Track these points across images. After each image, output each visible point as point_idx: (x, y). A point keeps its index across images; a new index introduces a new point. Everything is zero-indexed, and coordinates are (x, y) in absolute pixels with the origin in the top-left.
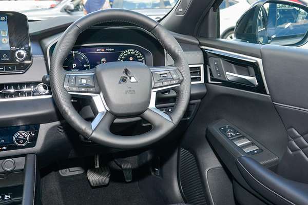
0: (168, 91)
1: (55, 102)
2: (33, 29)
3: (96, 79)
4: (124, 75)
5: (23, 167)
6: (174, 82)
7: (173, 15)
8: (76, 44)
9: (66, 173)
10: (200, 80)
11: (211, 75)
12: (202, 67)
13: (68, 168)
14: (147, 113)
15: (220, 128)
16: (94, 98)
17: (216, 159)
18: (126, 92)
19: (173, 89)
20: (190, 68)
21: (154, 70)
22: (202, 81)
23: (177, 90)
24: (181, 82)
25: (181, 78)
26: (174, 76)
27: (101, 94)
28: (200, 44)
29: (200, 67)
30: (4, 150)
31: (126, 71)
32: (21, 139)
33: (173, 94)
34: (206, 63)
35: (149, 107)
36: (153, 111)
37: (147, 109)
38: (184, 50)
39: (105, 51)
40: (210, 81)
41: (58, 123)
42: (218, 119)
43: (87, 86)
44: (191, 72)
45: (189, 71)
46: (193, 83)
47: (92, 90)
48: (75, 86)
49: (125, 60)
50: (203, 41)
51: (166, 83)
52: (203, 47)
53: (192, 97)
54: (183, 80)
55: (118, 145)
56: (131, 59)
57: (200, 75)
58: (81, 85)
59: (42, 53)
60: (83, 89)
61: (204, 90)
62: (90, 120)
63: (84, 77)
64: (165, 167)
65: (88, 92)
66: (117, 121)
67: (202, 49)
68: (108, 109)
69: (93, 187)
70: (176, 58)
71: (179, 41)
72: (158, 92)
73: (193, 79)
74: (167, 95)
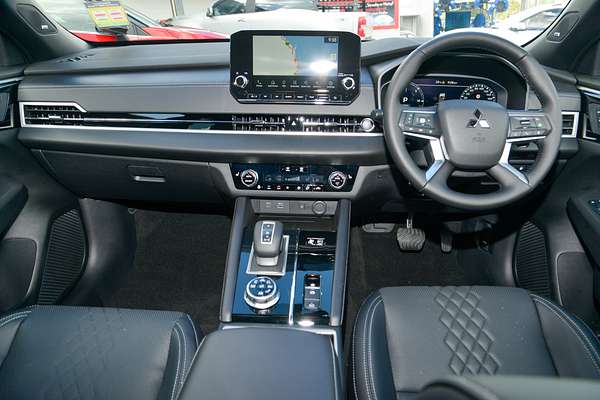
0: (526, 143)
1: (386, 142)
2: (366, 51)
3: (437, 119)
4: (475, 118)
5: (333, 213)
6: (539, 133)
7: (544, 40)
8: (418, 73)
9: (370, 228)
10: (571, 133)
11: (589, 128)
12: (576, 115)
13: (374, 223)
14: (496, 170)
15: (590, 202)
16: (432, 143)
17: (578, 241)
18: (475, 139)
19: (535, 142)
20: (564, 116)
21: (512, 114)
22: (574, 134)
23: (541, 145)
24: (547, 133)
25: (549, 128)
26: (540, 125)
27: (441, 138)
28: (578, 84)
29: (573, 116)
30: (318, 190)
31: (477, 114)
32: (337, 181)
33: (533, 147)
34: (583, 111)
35: (500, 162)
36: (504, 168)
37: (496, 163)
38: (559, 91)
39: (446, 84)
40: (584, 137)
41: (386, 166)
42: (588, 188)
43: (426, 127)
44: (564, 122)
45: (561, 120)
46: (564, 136)
47: (431, 132)
48: (411, 126)
49: (469, 98)
50: (582, 80)
51: (527, 134)
52: (582, 88)
53: (560, 155)
54: (550, 131)
55: (458, 204)
56: (478, 96)
57: (572, 126)
58: (419, 125)
59: (371, 81)
60: (421, 130)
61: (574, 148)
62: (424, 168)
63: (422, 116)
64: (497, 245)
65: (425, 134)
66: (457, 173)
67: (580, 90)
68: (447, 158)
69: (402, 251)
70: (544, 101)
71: (554, 79)
72: (513, 143)
73: (565, 132)
74: (524, 148)
